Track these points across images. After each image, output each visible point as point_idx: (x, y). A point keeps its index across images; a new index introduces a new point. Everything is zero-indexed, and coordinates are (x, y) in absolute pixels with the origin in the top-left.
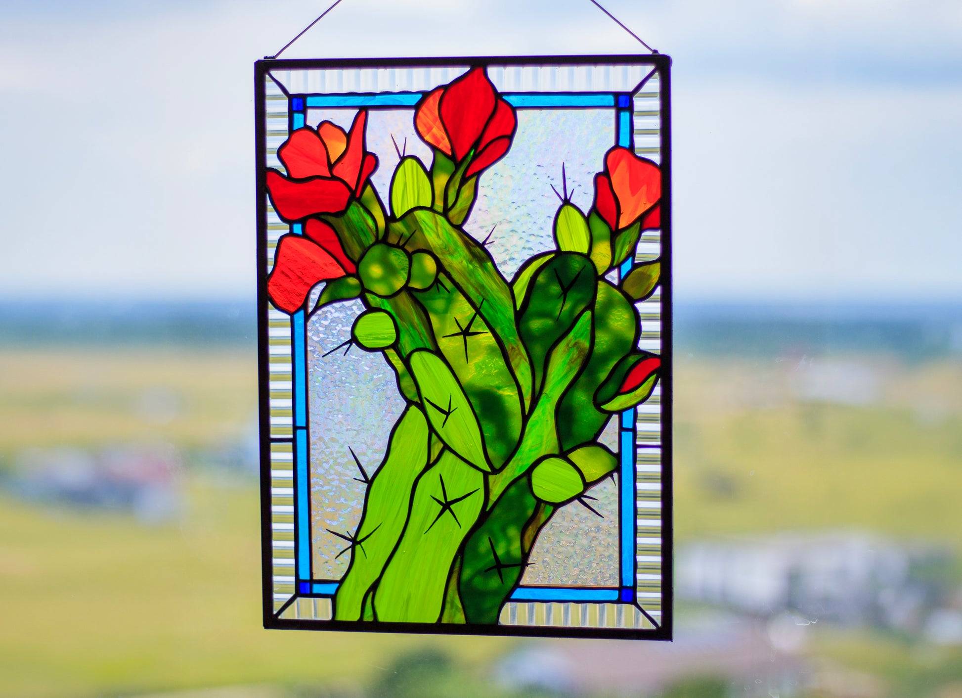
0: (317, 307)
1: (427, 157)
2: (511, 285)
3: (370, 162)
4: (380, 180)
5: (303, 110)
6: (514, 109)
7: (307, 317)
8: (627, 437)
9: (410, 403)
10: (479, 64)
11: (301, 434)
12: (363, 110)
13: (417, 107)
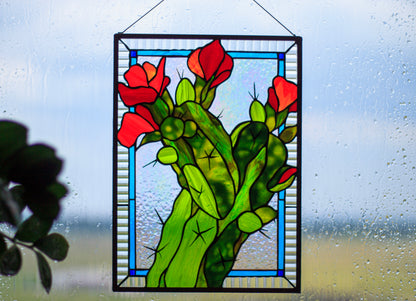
0: (140, 145)
1: (193, 79)
2: (230, 136)
3: (167, 80)
4: (171, 88)
5: (136, 57)
6: (232, 59)
7: (136, 149)
8: (281, 203)
9: (183, 188)
10: (217, 39)
11: (132, 202)
12: (164, 58)
13: (189, 57)
